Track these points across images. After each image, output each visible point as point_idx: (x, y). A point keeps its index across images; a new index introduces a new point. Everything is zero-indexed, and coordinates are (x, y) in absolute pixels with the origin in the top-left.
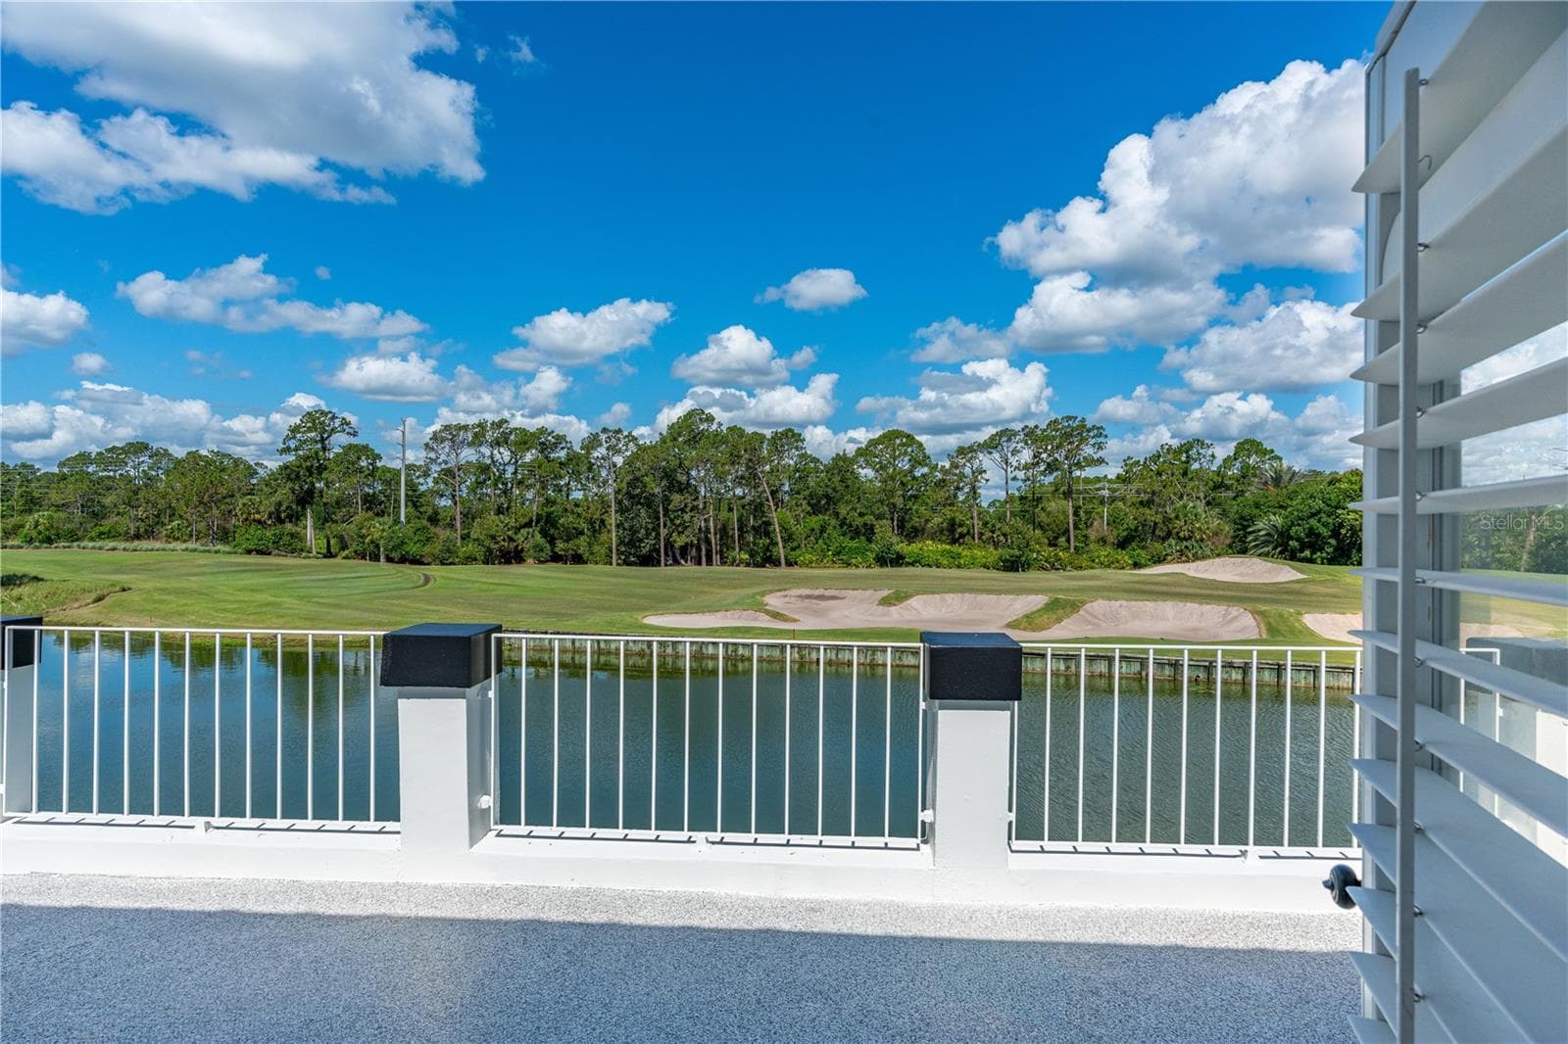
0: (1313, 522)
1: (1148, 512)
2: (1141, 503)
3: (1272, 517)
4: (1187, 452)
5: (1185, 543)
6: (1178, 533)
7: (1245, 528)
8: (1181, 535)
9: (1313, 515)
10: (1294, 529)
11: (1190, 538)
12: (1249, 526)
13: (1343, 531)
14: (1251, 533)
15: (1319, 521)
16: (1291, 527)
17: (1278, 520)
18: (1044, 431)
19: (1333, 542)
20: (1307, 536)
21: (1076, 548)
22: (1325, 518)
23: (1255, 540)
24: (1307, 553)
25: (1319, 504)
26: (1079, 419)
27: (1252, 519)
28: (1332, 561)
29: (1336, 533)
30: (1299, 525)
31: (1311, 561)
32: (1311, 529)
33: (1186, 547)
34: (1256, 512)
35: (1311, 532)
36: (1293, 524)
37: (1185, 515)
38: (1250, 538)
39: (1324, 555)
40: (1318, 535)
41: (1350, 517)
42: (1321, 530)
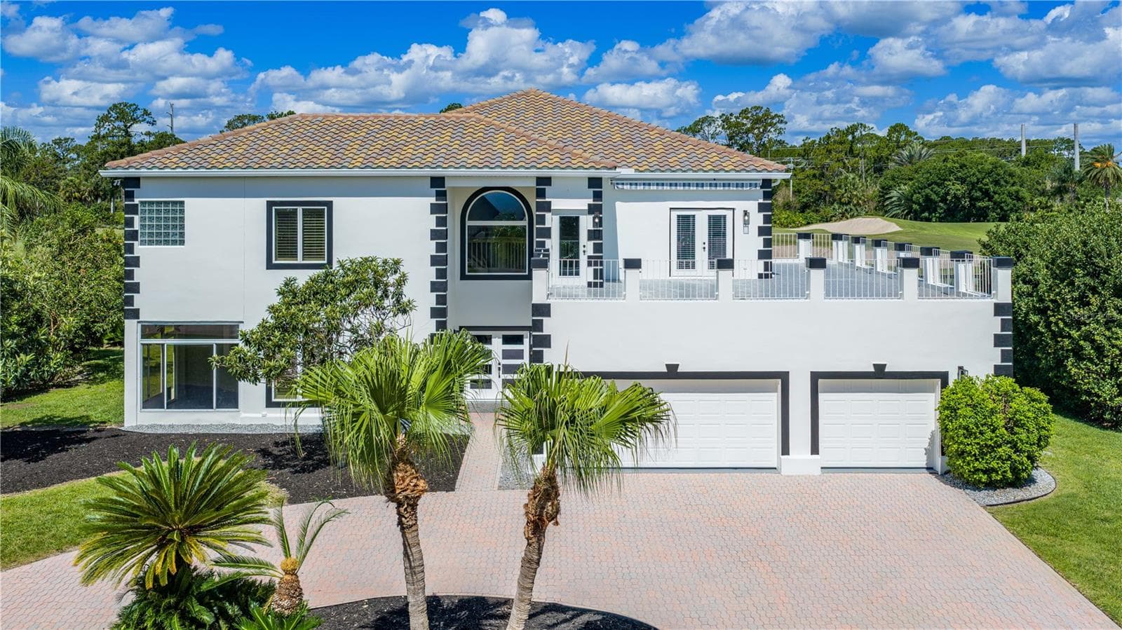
0: (928, 191)
2: (814, 176)
3: (902, 187)
4: (853, 133)
5: (845, 207)
6: (840, 199)
7: (884, 195)
8: (843, 200)
9: (929, 185)
10: (916, 196)
11: (849, 203)
12: (887, 194)
13: (949, 198)
14: (888, 199)
15: (932, 190)
16: (912, 195)
17: (905, 188)
18: (737, 118)
19: (941, 204)
20: (924, 201)
22: (936, 188)
23: (889, 205)
24: (926, 214)
25: (934, 178)
26: (765, 108)
27: (889, 189)
28: (941, 220)
29: (944, 200)
30: (919, 193)
31: (928, 220)
32: (927, 195)
33: (846, 210)
34: (891, 182)
35: (927, 198)
36: (915, 192)
37: (846, 186)
38: (887, 202)
39: (938, 215)
40: (931, 200)
41: (956, 188)
42: (934, 197)
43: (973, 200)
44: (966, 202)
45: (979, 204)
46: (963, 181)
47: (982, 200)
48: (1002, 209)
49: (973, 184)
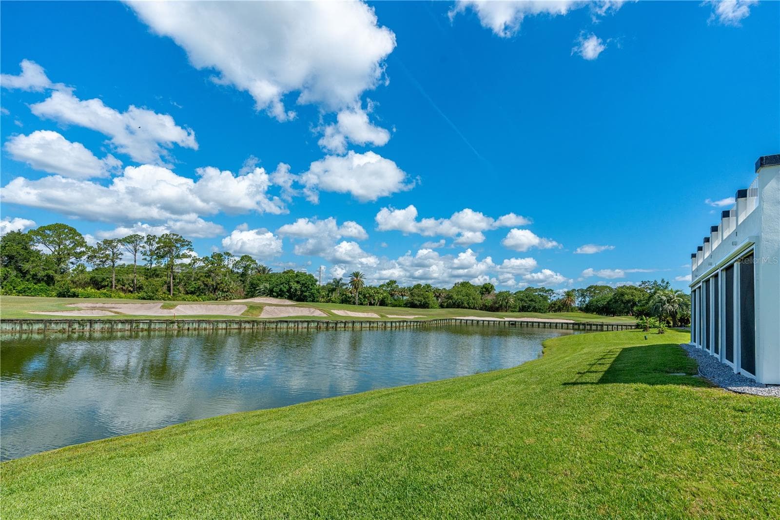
0: (282, 286)
1: (209, 280)
3: (266, 284)
5: (226, 294)
6: (223, 289)
7: (255, 288)
8: (224, 290)
9: (282, 284)
10: (275, 288)
11: (228, 291)
12: (256, 287)
13: (292, 290)
14: (257, 290)
16: (273, 288)
17: (268, 285)
19: (287, 293)
20: (279, 291)
21: (173, 294)
22: (285, 285)
23: (260, 292)
24: (279, 296)
25: (283, 280)
26: (180, 236)
27: (258, 285)
29: (289, 291)
30: (276, 287)
32: (281, 289)
33: (227, 295)
34: (258, 282)
35: (281, 290)
36: (274, 287)
38: (256, 292)
40: (283, 291)
41: (295, 286)
42: (285, 290)
43: (302, 292)
44: (299, 293)
45: (305, 294)
46: (298, 282)
47: (306, 292)
48: (313, 296)
49: (303, 284)
